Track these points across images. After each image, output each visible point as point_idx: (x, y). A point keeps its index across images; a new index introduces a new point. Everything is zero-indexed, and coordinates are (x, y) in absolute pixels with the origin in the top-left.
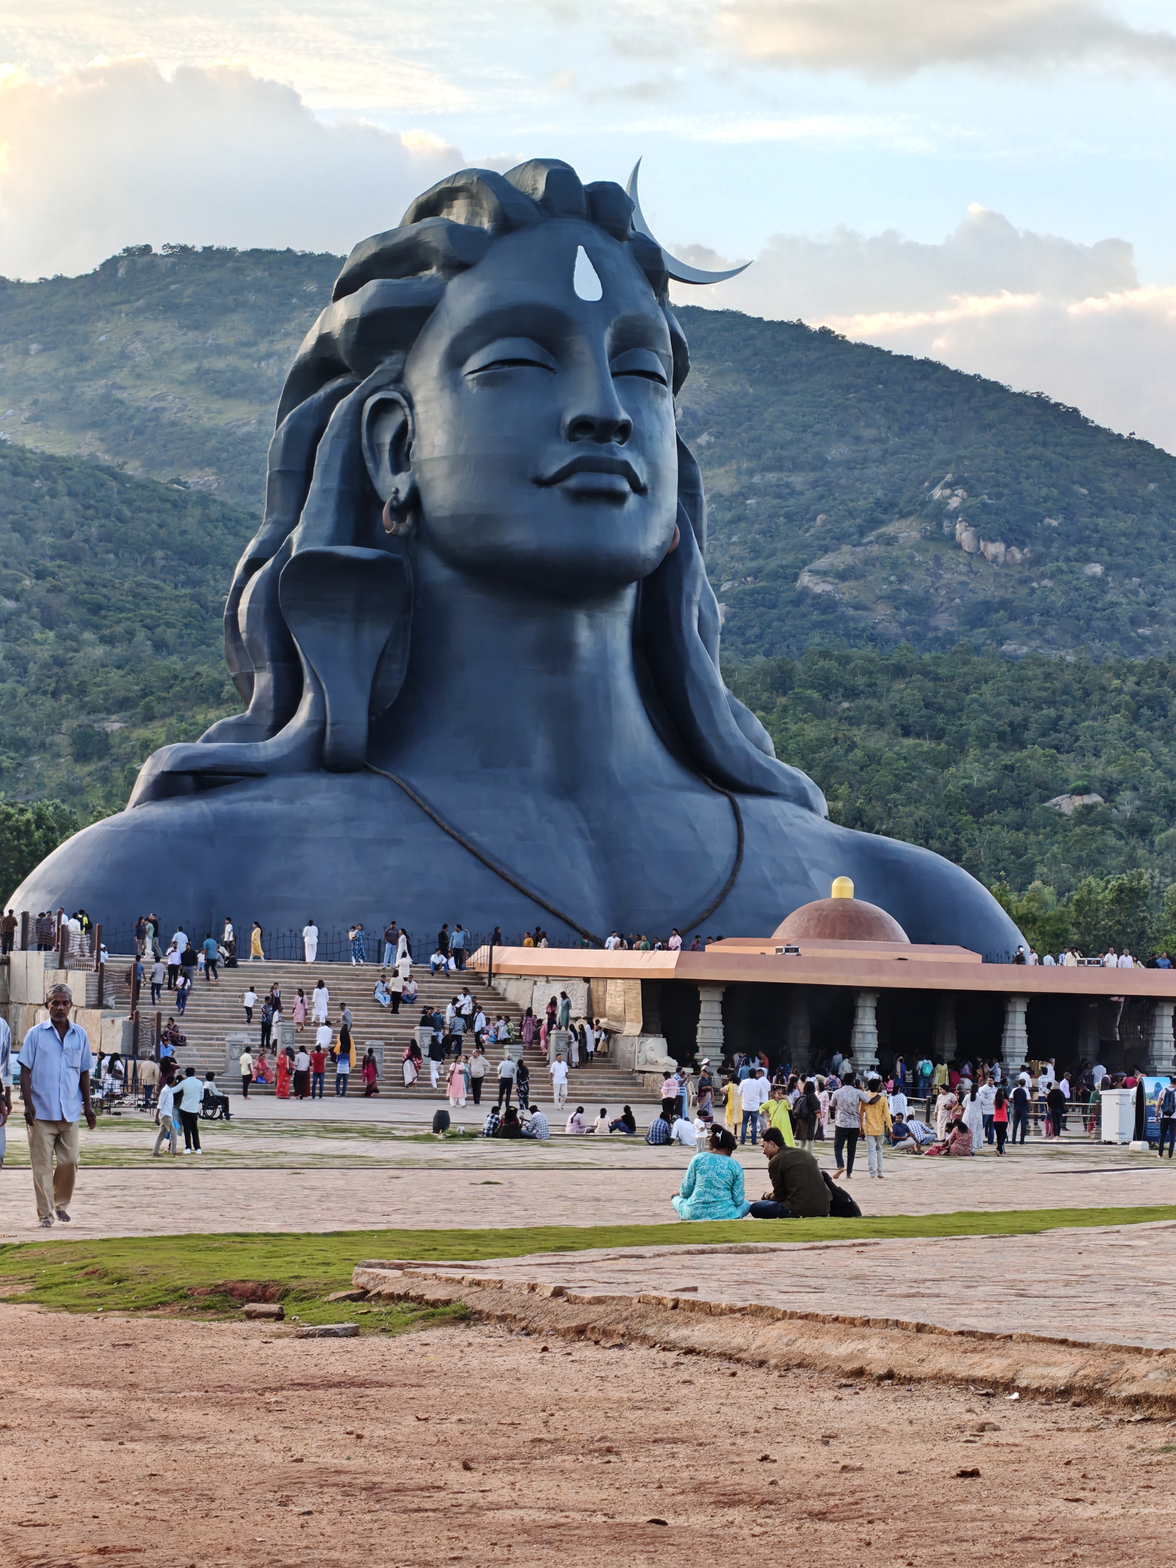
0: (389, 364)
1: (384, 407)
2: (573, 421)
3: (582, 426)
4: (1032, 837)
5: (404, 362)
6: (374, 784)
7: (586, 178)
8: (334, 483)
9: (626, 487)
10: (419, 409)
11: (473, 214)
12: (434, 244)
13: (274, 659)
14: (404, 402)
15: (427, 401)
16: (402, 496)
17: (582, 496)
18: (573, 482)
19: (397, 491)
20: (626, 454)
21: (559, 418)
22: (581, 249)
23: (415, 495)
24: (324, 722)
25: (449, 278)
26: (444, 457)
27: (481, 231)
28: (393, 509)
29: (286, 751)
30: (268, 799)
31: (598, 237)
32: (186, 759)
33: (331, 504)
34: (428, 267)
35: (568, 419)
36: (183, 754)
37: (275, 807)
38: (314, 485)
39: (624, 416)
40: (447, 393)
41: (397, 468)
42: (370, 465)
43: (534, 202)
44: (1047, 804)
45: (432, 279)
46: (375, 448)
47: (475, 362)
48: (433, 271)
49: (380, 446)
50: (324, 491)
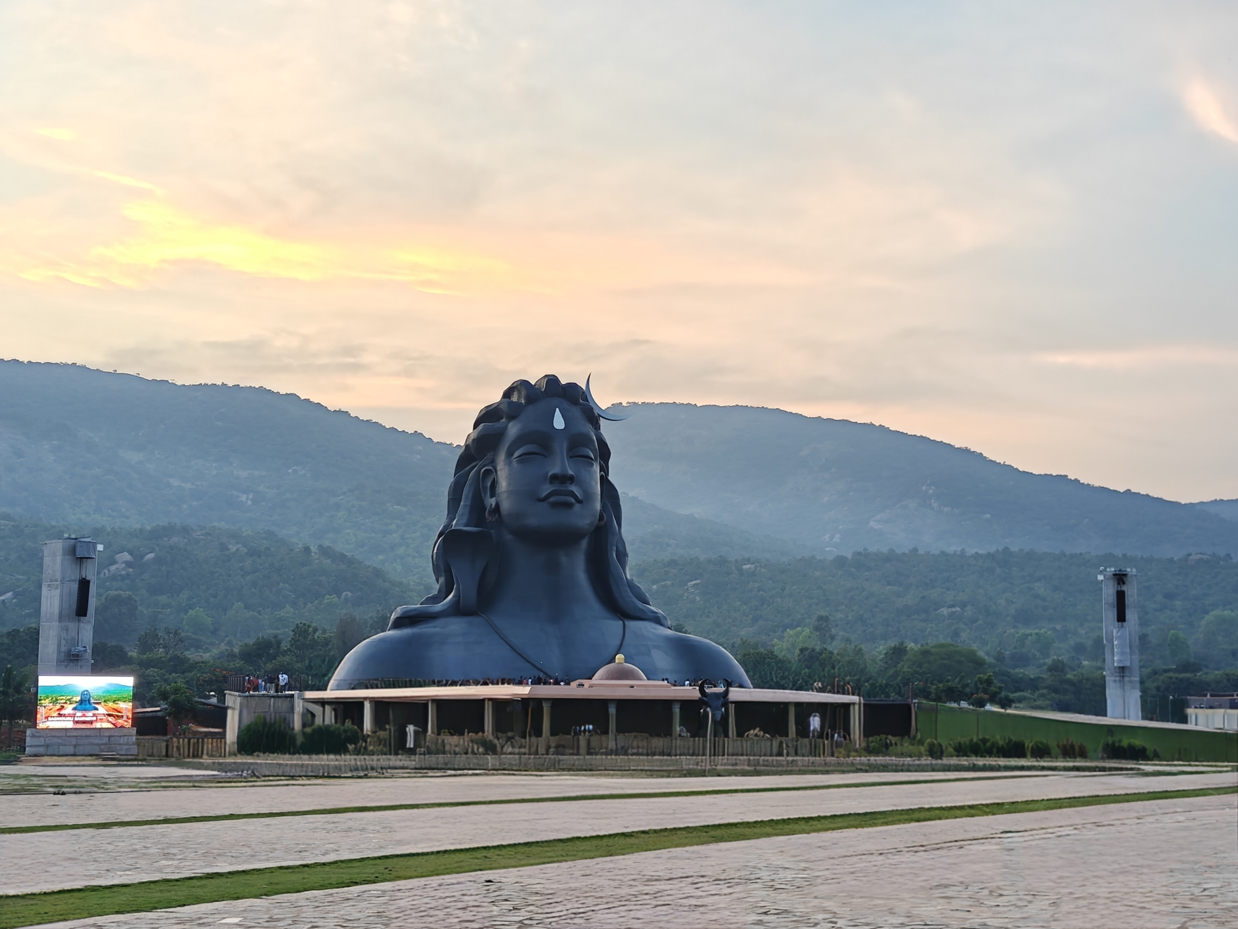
0: (489, 456)
1: (488, 472)
2: (551, 476)
3: (555, 478)
4: (930, 625)
5: (494, 455)
6: (476, 620)
7: (563, 381)
8: (469, 503)
9: (573, 501)
10: (499, 473)
11: (519, 397)
12: (504, 409)
13: (445, 572)
14: (493, 470)
15: (501, 470)
16: (493, 506)
17: (555, 505)
18: (552, 499)
19: (491, 505)
20: (574, 488)
21: (547, 474)
22: (557, 409)
23: (497, 505)
24: (460, 596)
25: (509, 422)
26: (506, 492)
27: (521, 403)
28: (489, 511)
29: (445, 608)
30: (436, 627)
31: (565, 404)
32: (405, 612)
33: (467, 511)
34: (503, 419)
35: (550, 474)
36: (404, 610)
37: (437, 630)
38: (462, 503)
39: (571, 472)
40: (507, 466)
41: (491, 497)
42: (483, 495)
43: (542, 392)
44: (937, 612)
45: (503, 422)
46: (485, 488)
47: (516, 454)
48: (504, 420)
49: (486, 487)
50: (465, 506)
